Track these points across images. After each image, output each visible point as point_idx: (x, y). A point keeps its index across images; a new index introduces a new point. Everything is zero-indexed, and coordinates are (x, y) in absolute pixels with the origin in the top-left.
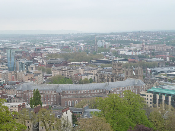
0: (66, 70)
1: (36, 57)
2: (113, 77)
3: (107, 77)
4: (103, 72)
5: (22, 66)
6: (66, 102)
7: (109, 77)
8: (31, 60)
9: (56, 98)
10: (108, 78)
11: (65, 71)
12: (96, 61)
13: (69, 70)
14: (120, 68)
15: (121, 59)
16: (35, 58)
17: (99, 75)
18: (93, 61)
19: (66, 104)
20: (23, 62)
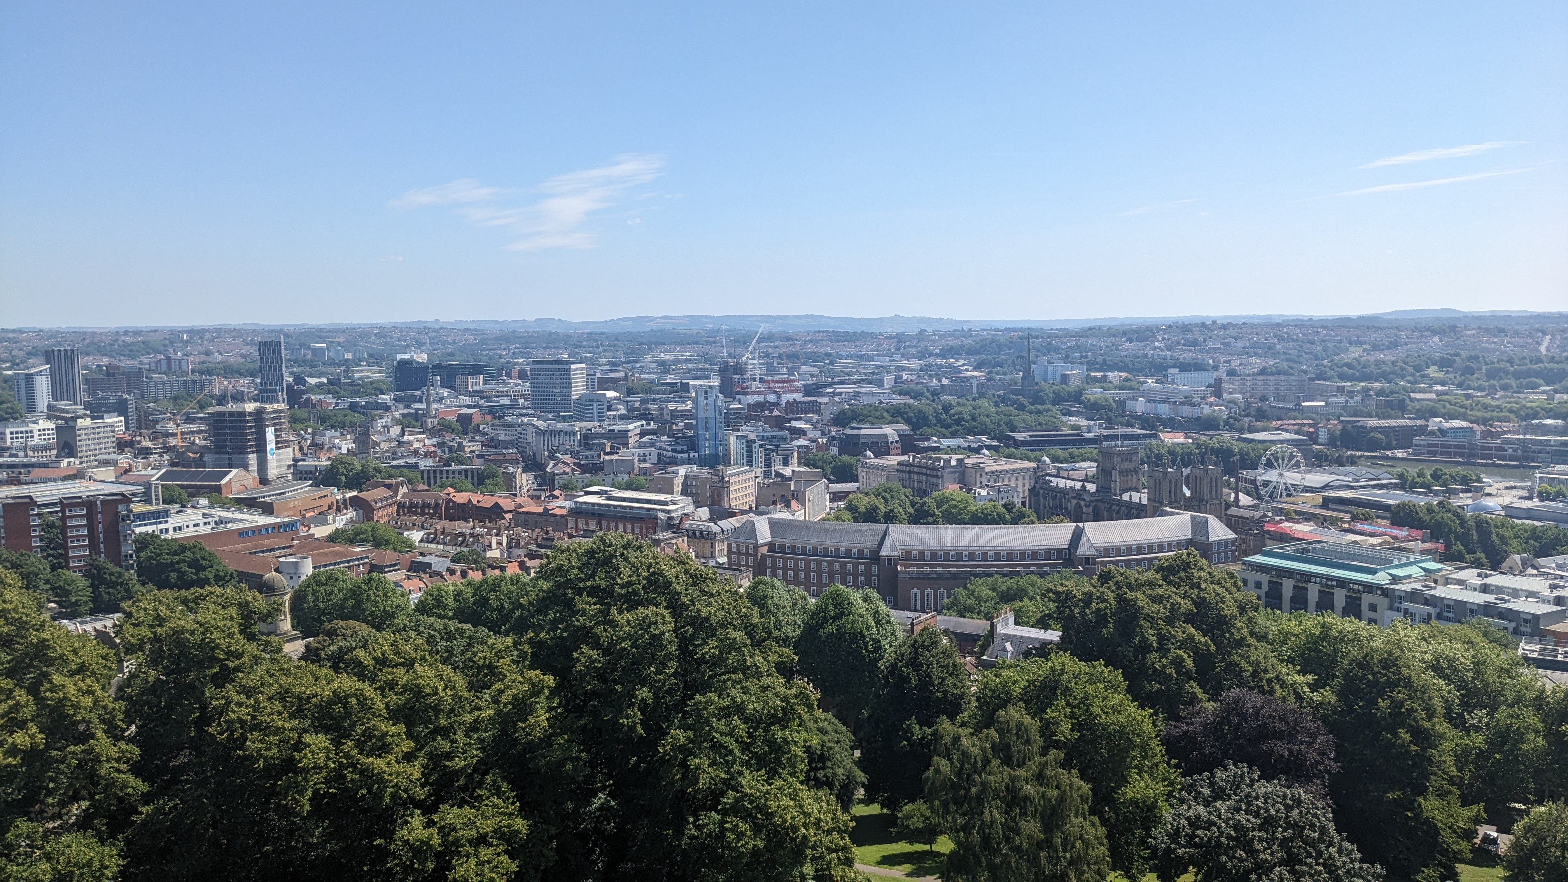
0: (916, 470)
1: (800, 419)
2: (1100, 504)
3: (1074, 502)
4: (1060, 480)
5: (749, 451)
6: (915, 595)
7: (1083, 503)
8: (782, 428)
9: (878, 576)
10: (1080, 507)
11: (910, 472)
12: (1031, 436)
13: (924, 471)
14: (1127, 466)
15: (1129, 431)
16: (796, 419)
17: (1041, 491)
18: (1019, 436)
19: (916, 600)
20: (752, 436)
